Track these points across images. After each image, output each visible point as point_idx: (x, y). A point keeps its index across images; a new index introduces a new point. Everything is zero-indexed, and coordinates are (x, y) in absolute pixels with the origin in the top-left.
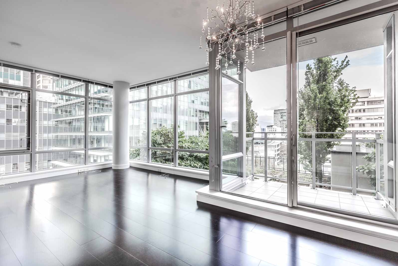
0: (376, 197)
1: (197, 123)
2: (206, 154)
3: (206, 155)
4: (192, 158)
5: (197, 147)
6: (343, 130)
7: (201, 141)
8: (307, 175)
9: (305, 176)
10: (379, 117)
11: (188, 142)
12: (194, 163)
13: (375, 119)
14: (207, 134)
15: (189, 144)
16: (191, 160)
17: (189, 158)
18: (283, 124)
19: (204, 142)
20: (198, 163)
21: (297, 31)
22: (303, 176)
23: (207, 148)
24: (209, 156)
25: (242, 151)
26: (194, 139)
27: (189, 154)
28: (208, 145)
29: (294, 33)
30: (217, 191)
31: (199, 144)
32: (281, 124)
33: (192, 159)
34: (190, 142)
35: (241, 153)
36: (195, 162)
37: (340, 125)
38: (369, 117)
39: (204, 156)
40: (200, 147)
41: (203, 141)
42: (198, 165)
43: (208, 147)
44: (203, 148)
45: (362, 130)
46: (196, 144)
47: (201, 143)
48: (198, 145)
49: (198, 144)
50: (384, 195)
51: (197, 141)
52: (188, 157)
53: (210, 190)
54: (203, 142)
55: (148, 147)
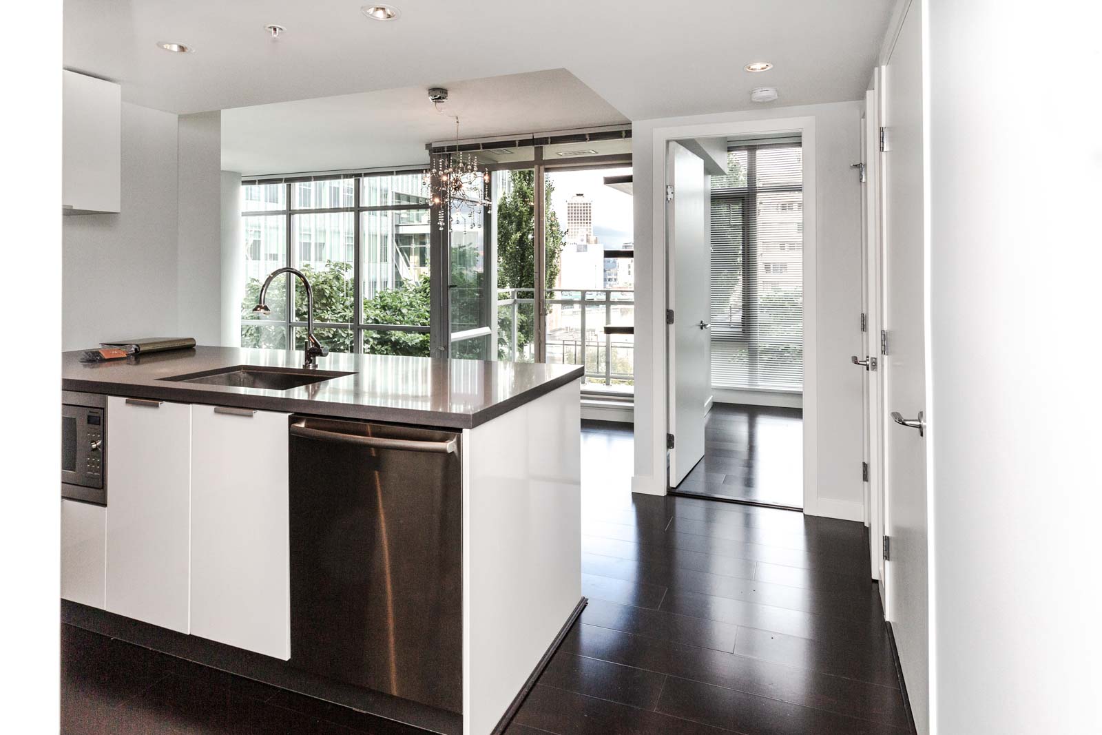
2: (421, 337)
3: (421, 339)
4: (386, 347)
5: (397, 320)
7: (408, 303)
11: (375, 306)
14: (424, 283)
15: (378, 312)
16: (384, 351)
17: (379, 347)
19: (418, 307)
21: (546, 167)
23: (425, 321)
24: (428, 342)
25: (489, 325)
26: (389, 300)
27: (378, 336)
28: (427, 314)
29: (543, 168)
31: (404, 311)
33: (386, 349)
34: (378, 306)
35: (488, 328)
39: (418, 341)
40: (406, 319)
41: (414, 303)
43: (426, 319)
44: (413, 321)
46: (394, 312)
47: (409, 308)
48: (402, 313)
49: (400, 310)
51: (399, 305)
52: (376, 345)
54: (412, 307)
55: (290, 322)
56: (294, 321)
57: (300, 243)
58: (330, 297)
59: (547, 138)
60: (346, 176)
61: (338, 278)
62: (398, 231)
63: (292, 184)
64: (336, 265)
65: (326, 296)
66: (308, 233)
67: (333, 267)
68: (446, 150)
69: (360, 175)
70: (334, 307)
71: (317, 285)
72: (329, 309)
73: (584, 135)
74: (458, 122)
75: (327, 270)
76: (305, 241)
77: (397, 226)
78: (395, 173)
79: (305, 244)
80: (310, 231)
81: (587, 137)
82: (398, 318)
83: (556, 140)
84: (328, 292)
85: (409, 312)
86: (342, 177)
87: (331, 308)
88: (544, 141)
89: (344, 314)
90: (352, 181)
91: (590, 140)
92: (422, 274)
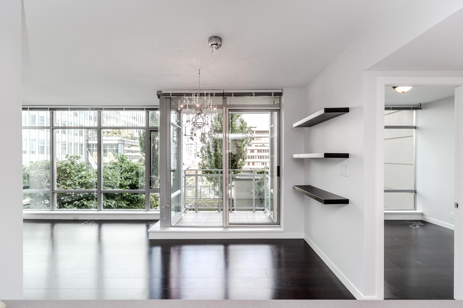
0: (264, 212)
1: (82, 145)
5: (108, 183)
6: (244, 161)
8: (216, 200)
9: (214, 201)
10: (262, 145)
12: (107, 202)
13: (260, 146)
18: (189, 148)
20: (111, 201)
21: (229, 108)
22: (213, 201)
25: (180, 188)
29: (228, 109)
30: (168, 227)
31: (110, 178)
32: (188, 148)
35: (180, 190)
36: (108, 200)
37: (242, 157)
38: (256, 144)
42: (112, 204)
45: (252, 155)
50: (268, 209)
53: (160, 227)
55: (53, 190)
56: (56, 189)
57: (39, 146)
58: (70, 173)
59: (231, 93)
60: (92, 109)
61: (73, 163)
62: (88, 142)
63: (54, 112)
64: (71, 157)
65: (67, 173)
66: (43, 142)
67: (69, 158)
68: (171, 95)
69: (102, 109)
70: (72, 178)
71: (62, 167)
72: (69, 179)
73: (252, 93)
74: (199, 73)
75: (67, 159)
76: (41, 145)
77: (87, 140)
78: (124, 109)
79: (41, 147)
80: (44, 141)
81: (254, 94)
82: (108, 181)
83: (237, 95)
84: (69, 170)
85: (113, 178)
86: (90, 109)
87: (70, 178)
88: (230, 95)
89: (79, 181)
90: (96, 112)
91: (255, 96)
92: (111, 161)
